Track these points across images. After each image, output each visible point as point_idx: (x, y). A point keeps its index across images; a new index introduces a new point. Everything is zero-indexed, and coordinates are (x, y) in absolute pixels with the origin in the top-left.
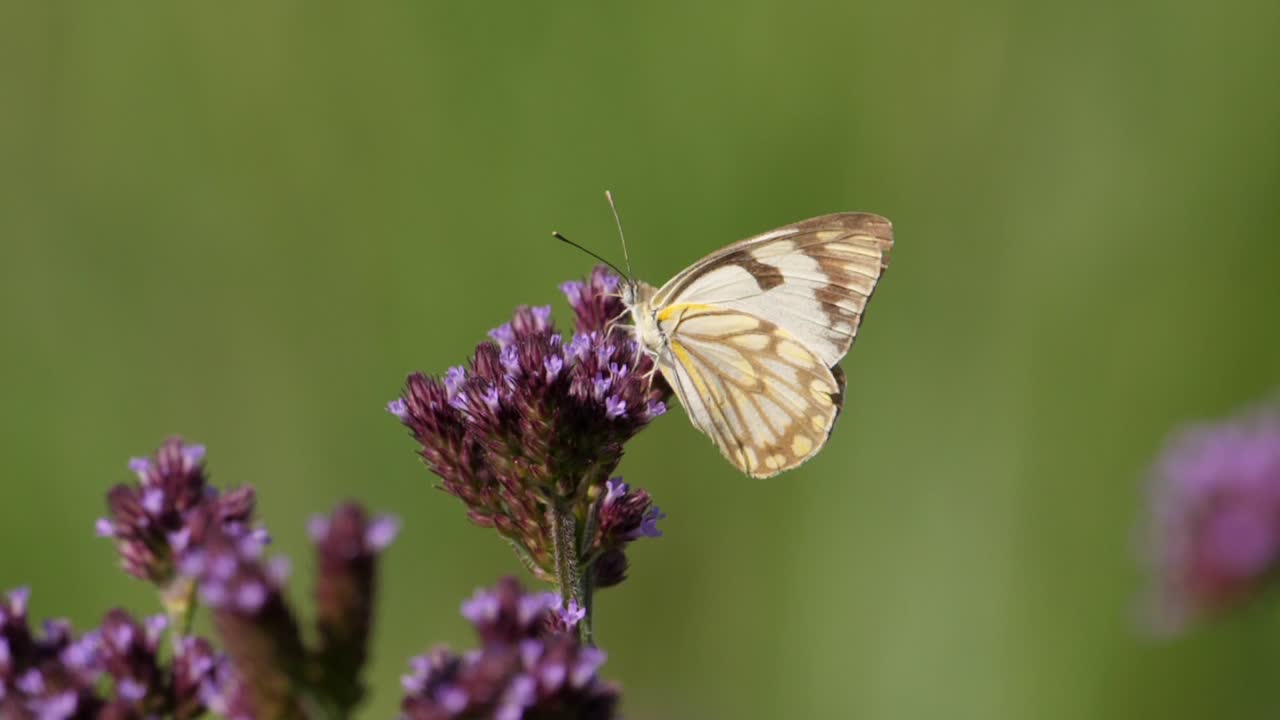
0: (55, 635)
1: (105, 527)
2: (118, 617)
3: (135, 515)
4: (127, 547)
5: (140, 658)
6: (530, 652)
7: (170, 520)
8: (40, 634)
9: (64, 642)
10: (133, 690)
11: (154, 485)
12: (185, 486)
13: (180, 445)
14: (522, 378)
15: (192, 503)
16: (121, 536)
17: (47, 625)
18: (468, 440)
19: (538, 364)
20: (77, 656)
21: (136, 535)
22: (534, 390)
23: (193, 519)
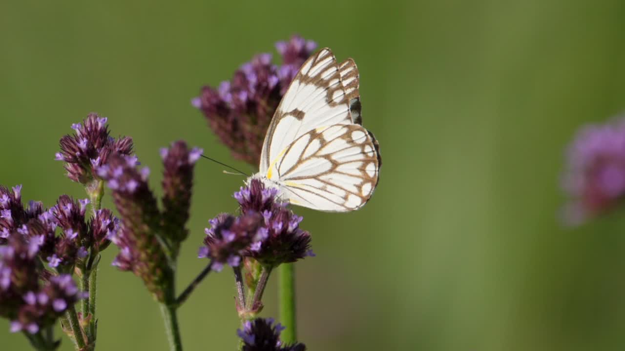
0: (35, 208)
1: (59, 156)
2: (65, 199)
3: (74, 150)
4: (70, 166)
5: (76, 219)
6: (267, 216)
7: (91, 153)
8: (27, 208)
9: (39, 211)
10: (72, 235)
11: (83, 136)
12: (98, 137)
13: (96, 117)
14: (258, 86)
15: (102, 145)
16: (67, 160)
17: (31, 204)
18: (231, 118)
19: (265, 80)
20: (45, 216)
21: (74, 160)
22: (264, 93)
23: (102, 152)
